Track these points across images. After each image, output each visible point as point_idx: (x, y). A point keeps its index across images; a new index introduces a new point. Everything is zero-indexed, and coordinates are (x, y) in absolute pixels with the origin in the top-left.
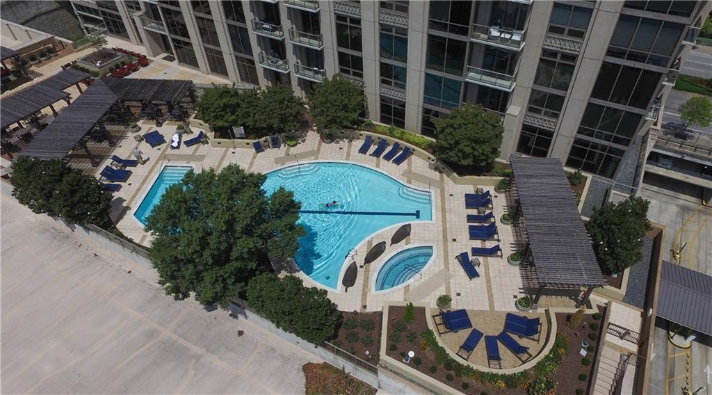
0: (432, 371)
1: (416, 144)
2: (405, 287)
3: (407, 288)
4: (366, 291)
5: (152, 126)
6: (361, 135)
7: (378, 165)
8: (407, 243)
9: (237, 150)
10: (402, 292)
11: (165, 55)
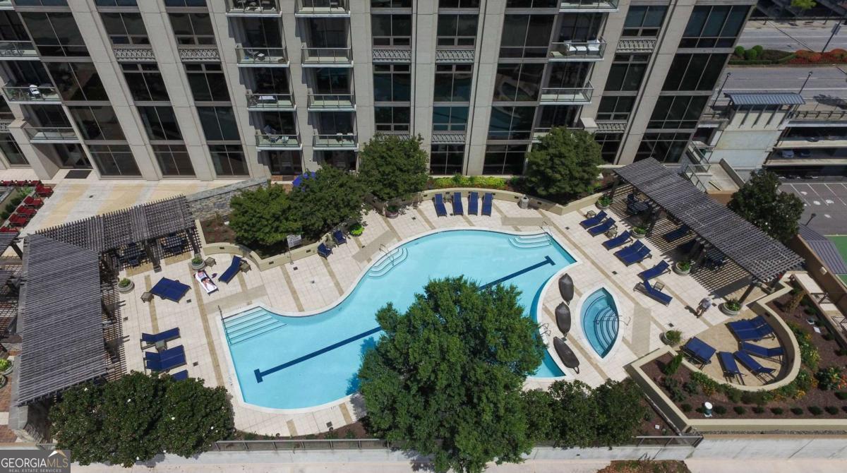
0: (739, 413)
1: (495, 187)
2: (623, 340)
3: (624, 340)
4: (595, 363)
5: (147, 273)
6: (426, 196)
7: (470, 223)
8: (580, 295)
9: (296, 263)
10: (625, 347)
11: (66, 171)
